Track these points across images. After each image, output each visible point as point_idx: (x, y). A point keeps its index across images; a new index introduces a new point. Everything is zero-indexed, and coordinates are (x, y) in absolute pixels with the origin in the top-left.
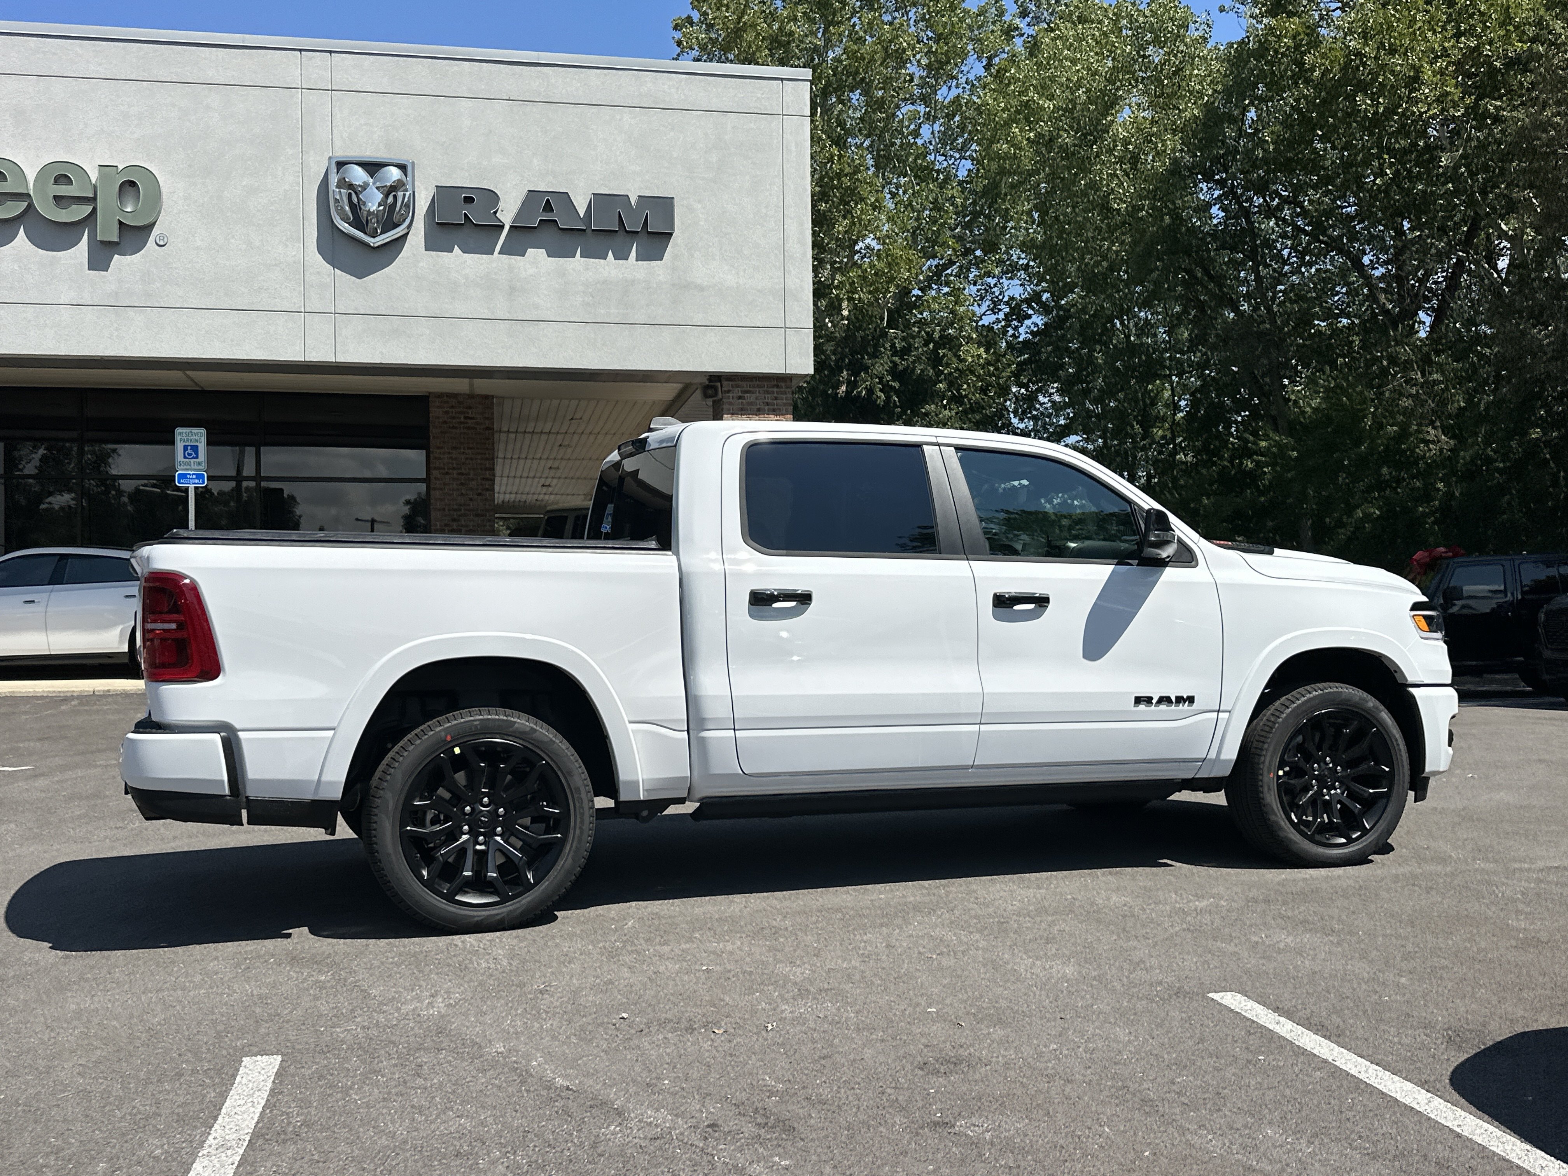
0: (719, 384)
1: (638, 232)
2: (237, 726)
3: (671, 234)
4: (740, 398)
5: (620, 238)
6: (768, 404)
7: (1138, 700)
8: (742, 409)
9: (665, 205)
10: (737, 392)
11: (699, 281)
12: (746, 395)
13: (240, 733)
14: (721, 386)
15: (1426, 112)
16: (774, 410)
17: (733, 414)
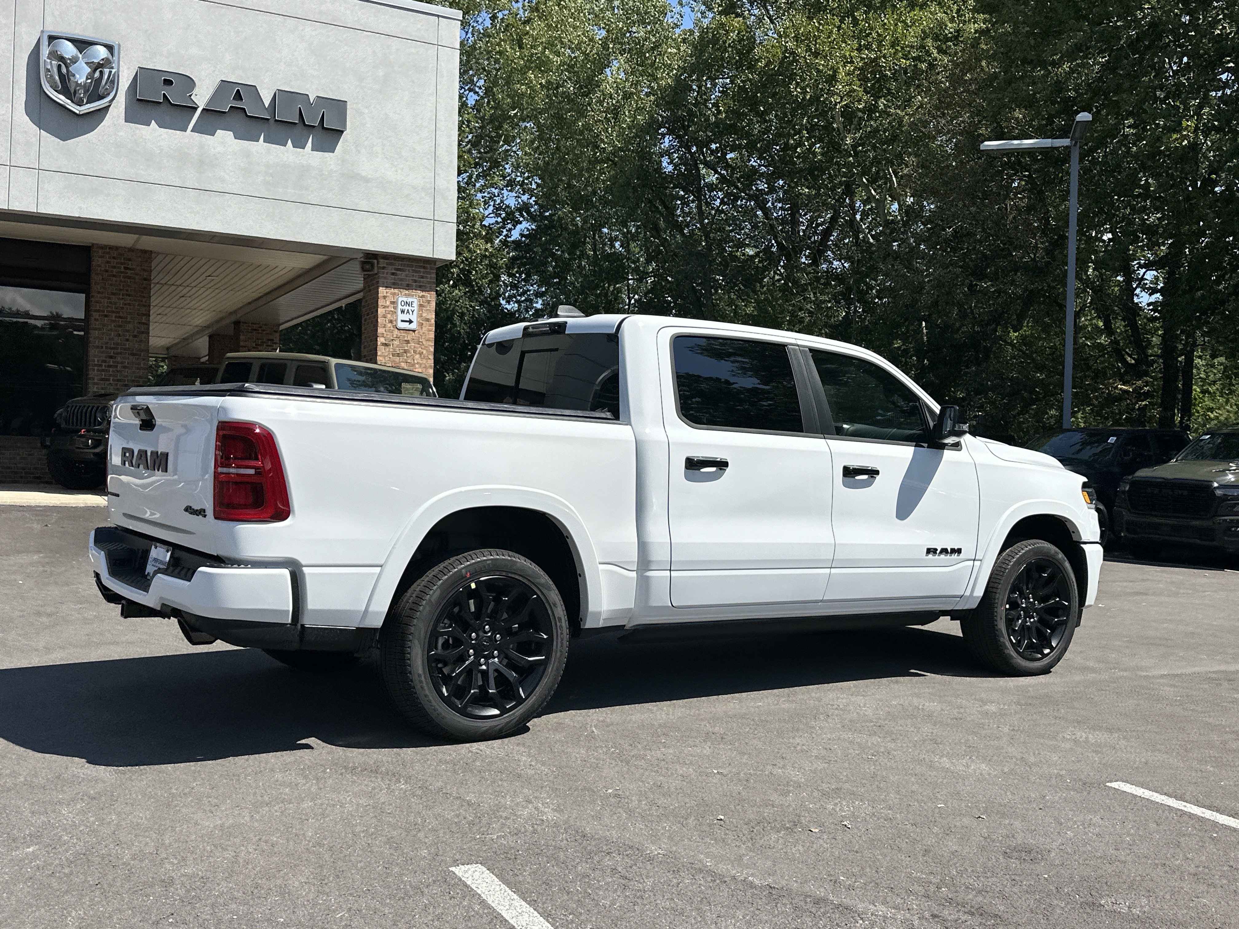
0: (375, 261)
1: (314, 127)
2: (303, 562)
3: (342, 132)
4: (393, 274)
5: (298, 130)
6: (415, 281)
7: (929, 551)
8: (394, 284)
9: (340, 106)
10: (391, 269)
11: (364, 174)
12: (398, 272)
13: (304, 569)
14: (378, 263)
15: (839, 103)
16: (420, 287)
17: (386, 287)
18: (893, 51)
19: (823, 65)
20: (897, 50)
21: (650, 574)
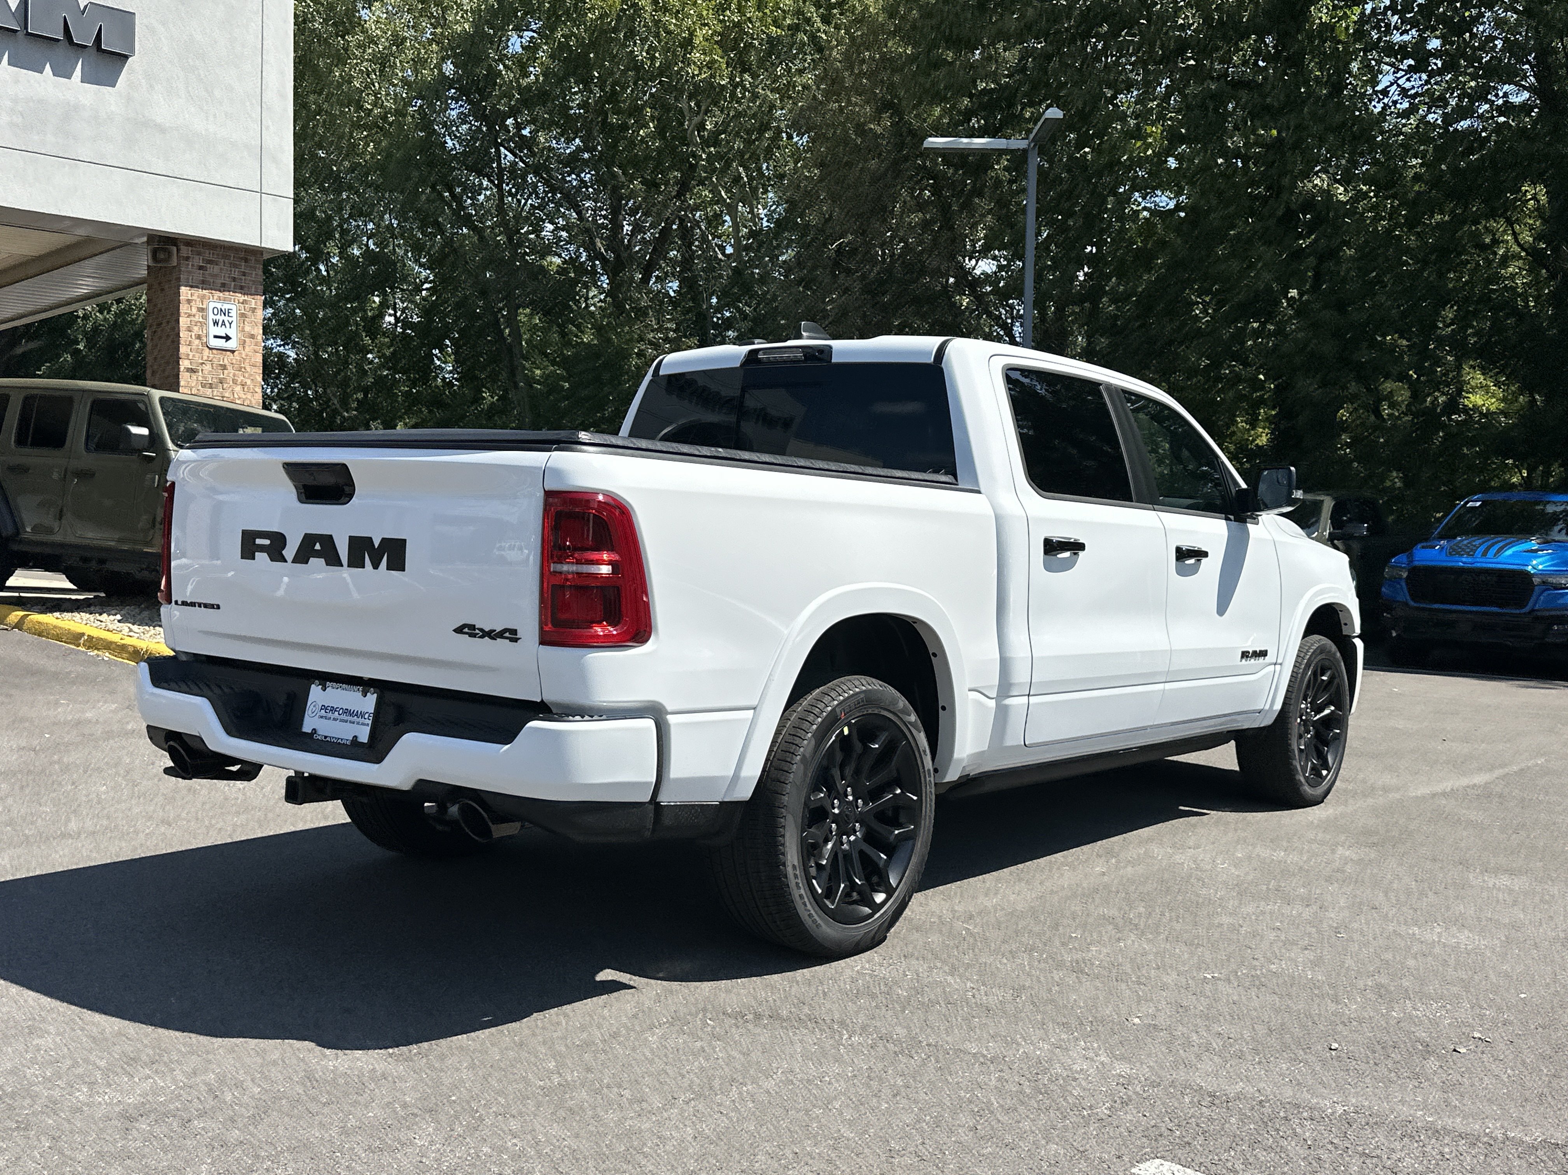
0: (175, 249)
1: (86, 46)
2: (669, 708)
3: (126, 57)
4: (201, 268)
5: (62, 51)
6: (234, 279)
8: (203, 282)
9: (125, 19)
10: (198, 261)
11: (159, 120)
12: (209, 266)
13: (669, 717)
14: (178, 250)
16: (242, 288)
17: (192, 287)
18: (760, 14)
19: (675, 25)
20: (765, 14)
21: (1009, 701)
